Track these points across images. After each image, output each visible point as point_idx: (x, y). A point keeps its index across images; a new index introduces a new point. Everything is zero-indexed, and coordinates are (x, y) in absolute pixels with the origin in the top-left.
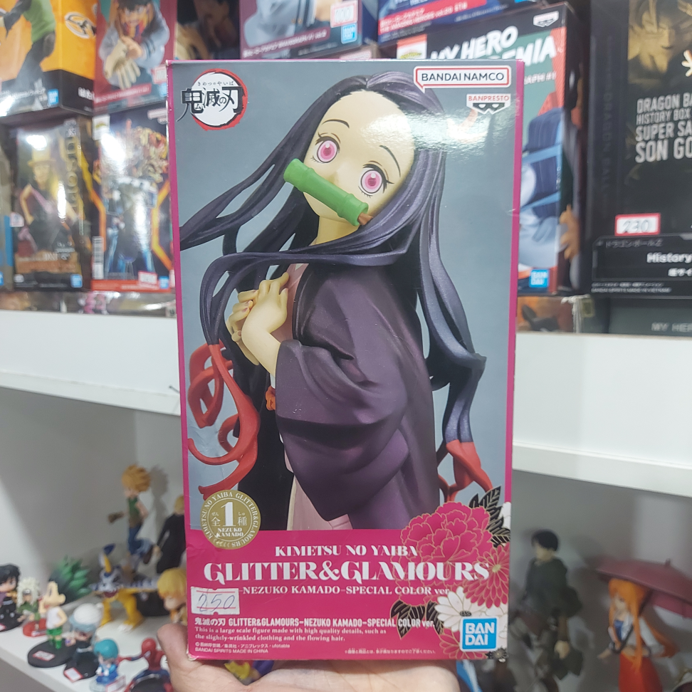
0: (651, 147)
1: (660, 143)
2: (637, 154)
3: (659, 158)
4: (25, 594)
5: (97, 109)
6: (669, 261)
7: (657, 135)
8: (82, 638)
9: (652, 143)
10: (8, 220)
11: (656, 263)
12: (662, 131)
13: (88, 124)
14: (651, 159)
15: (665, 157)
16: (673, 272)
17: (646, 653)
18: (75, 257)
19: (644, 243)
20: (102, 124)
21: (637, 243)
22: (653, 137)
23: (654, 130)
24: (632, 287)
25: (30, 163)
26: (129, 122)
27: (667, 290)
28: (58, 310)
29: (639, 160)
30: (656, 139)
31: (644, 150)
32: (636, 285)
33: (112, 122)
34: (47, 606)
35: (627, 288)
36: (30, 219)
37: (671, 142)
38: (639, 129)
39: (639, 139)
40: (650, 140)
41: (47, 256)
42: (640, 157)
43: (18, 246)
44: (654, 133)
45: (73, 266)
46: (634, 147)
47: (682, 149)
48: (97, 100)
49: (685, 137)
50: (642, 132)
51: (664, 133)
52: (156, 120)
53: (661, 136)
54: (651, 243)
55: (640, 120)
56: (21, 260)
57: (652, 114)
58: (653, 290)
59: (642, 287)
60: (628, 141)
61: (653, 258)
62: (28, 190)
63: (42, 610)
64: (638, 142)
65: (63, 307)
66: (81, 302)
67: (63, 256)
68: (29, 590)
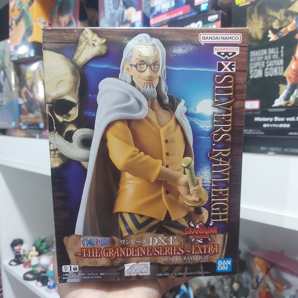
0: (255, 71)
1: (259, 70)
2: (250, 75)
3: (258, 77)
4: (24, 251)
6: (263, 121)
8: (43, 270)
10: (17, 101)
11: (258, 122)
14: (256, 77)
15: (261, 76)
16: (265, 126)
17: (268, 290)
18: (41, 116)
19: (253, 113)
21: (250, 113)
22: (256, 67)
23: (257, 64)
24: (248, 131)
25: (26, 78)
27: (262, 133)
28: (35, 137)
29: (251, 77)
30: (258, 68)
31: (253, 73)
32: (251, 130)
34: (31, 256)
35: (246, 132)
36: (26, 100)
38: (251, 64)
39: (251, 68)
40: (255, 69)
41: (31, 116)
43: (21, 111)
45: (40, 120)
47: (268, 72)
49: (269, 67)
51: (261, 66)
53: (259, 67)
54: (256, 113)
55: (251, 60)
56: (22, 117)
57: (256, 58)
58: (257, 133)
59: (252, 132)
61: (257, 119)
62: (25, 89)
63: (30, 258)
64: (250, 70)
65: (38, 136)
66: (44, 134)
67: (37, 115)
68: (26, 249)
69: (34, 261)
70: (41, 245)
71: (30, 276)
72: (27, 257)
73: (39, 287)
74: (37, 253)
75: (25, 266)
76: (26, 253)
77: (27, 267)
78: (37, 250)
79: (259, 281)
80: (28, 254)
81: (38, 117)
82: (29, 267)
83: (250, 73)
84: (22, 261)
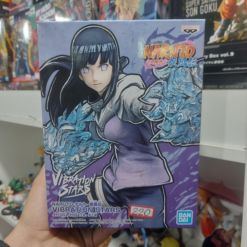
0: (192, 10)
1: (195, 8)
2: (186, 14)
3: (194, 15)
5: (10, 14)
7: (194, 5)
8: (18, 206)
9: (192, 8)
12: (195, 3)
13: (7, 19)
15: (197, 14)
17: (208, 216)
18: (6, 70)
20: (12, 19)
22: (192, 6)
23: (192, 2)
26: (20, 18)
28: (3, 90)
30: (193, 6)
31: (189, 11)
33: (15, 18)
34: (8, 195)
37: (199, 7)
38: (187, 2)
39: (187, 7)
40: (191, 7)
42: (188, 15)
44: (192, 4)
45: (6, 73)
46: (185, 11)
47: (203, 10)
48: (10, 10)
49: (204, 5)
50: (188, 4)
51: (196, 4)
52: (27, 16)
53: (195, 5)
60: (183, 9)
63: (7, 196)
64: (186, 8)
65: (5, 88)
66: (10, 86)
67: (2, 70)
68: (3, 189)
69: (11, 198)
70: (16, 185)
71: (8, 211)
72: (5, 195)
73: (14, 220)
74: (12, 192)
75: (4, 203)
76: (4, 192)
77: (6, 203)
78: (12, 189)
79: (200, 208)
80: (6, 193)
81: (4, 71)
82: (7, 204)
83: (187, 12)
84: (2, 199)
